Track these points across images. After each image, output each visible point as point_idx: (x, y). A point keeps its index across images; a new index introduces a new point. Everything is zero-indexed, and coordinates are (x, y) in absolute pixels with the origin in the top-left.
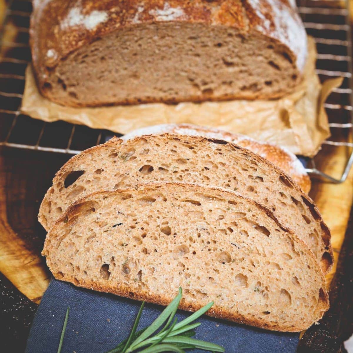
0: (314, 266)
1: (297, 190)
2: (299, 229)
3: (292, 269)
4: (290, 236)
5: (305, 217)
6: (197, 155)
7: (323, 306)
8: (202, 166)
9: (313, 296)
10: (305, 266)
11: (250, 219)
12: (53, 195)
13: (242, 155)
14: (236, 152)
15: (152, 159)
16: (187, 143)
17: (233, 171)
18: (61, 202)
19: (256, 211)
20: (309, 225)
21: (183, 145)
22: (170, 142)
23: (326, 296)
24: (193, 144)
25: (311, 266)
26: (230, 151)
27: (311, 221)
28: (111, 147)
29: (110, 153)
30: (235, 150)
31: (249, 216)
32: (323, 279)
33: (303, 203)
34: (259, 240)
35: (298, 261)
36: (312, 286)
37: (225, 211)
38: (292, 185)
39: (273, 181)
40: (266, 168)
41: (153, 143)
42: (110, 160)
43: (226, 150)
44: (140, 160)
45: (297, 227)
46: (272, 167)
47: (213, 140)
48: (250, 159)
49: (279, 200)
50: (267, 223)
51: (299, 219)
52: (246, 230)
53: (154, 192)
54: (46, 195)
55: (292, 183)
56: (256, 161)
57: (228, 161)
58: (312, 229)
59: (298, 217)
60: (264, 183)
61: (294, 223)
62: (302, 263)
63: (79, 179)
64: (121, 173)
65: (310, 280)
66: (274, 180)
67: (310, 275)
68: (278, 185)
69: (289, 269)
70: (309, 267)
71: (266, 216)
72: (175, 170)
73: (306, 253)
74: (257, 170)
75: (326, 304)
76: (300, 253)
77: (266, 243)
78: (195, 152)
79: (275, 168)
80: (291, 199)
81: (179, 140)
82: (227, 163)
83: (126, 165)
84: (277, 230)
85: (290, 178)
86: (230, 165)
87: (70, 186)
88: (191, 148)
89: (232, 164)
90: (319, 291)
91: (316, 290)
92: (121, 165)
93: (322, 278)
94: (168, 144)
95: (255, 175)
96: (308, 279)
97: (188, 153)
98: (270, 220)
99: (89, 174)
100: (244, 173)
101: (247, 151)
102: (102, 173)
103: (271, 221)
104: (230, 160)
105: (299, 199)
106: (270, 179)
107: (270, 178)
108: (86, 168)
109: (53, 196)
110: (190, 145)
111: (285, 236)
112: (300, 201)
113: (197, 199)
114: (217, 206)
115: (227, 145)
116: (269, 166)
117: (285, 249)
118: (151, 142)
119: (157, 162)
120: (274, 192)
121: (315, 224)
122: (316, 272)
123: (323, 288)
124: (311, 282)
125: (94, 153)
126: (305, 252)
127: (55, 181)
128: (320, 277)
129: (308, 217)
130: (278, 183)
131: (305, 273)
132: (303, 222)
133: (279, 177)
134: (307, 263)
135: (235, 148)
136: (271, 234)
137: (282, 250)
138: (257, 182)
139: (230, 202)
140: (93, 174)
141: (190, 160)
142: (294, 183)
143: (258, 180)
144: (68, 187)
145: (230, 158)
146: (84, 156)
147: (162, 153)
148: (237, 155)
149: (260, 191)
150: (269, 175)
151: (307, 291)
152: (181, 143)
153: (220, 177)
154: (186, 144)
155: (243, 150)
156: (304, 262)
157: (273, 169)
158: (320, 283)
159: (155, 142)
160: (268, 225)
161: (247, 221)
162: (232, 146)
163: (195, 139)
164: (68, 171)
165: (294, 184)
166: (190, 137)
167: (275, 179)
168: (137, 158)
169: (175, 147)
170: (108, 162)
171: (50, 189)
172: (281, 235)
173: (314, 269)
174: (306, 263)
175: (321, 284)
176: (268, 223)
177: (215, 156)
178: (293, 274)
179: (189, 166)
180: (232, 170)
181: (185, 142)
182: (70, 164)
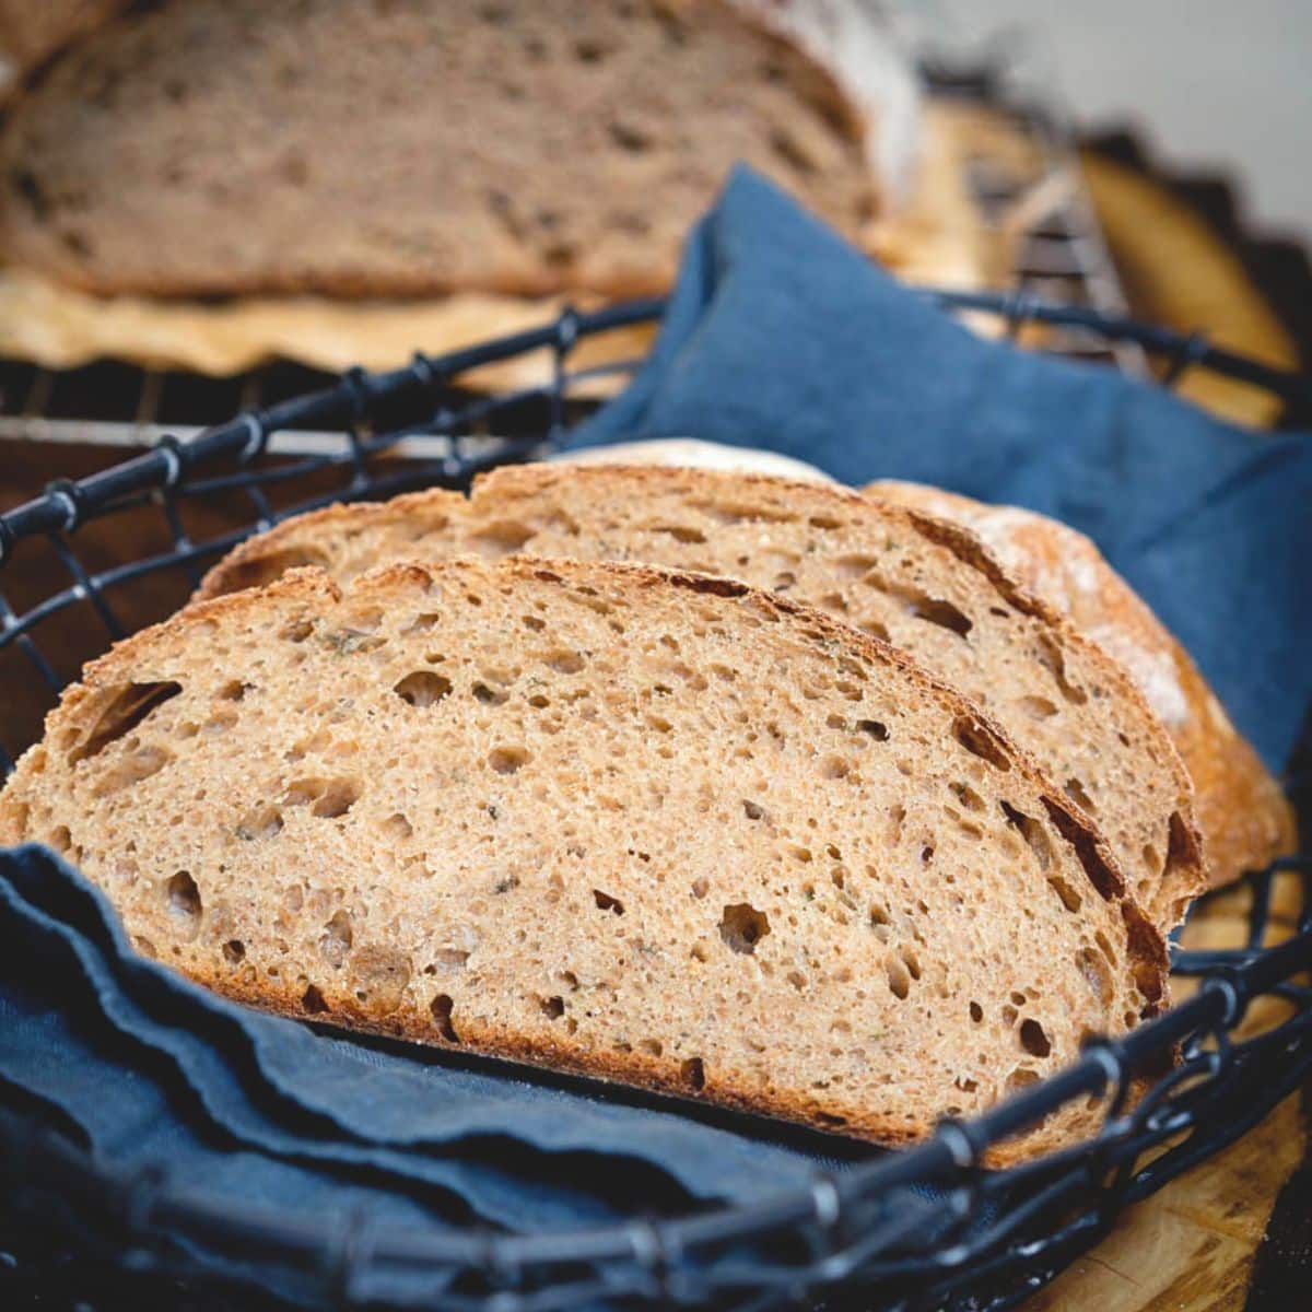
0: (1141, 734)
1: (1025, 775)
2: (1032, 927)
3: (1061, 750)
4: (1048, 630)
5: (1057, 884)
6: (625, 636)
7: (1187, 879)
8: (641, 680)
9: (1143, 844)
10: (1109, 735)
11: (894, 577)
12: (41, 776)
13: (804, 636)
14: (779, 626)
15: (448, 651)
16: (591, 592)
17: (768, 697)
18: (68, 805)
19: (912, 544)
20: (1075, 918)
21: (571, 598)
22: (522, 588)
23: (1194, 840)
24: (614, 595)
25: (1131, 736)
26: (756, 620)
27: (1084, 897)
28: (293, 597)
29: (287, 622)
30: (778, 621)
31: (888, 566)
32: (1181, 778)
33: (1047, 825)
34: (930, 652)
35: (1081, 719)
36: (1140, 810)
37: (797, 559)
38: (1003, 752)
39: (928, 737)
40: (900, 687)
41: (453, 589)
42: (283, 650)
43: (741, 617)
44: (403, 652)
45: (1025, 922)
46: (923, 683)
47: (691, 580)
48: (834, 652)
49: (950, 812)
50: (958, 588)
51: (1030, 890)
52: (880, 619)
53: (530, 504)
54: (12, 778)
55: (1004, 745)
56: (859, 661)
57: (748, 660)
58: (1089, 931)
59: (1028, 882)
60: (892, 746)
61: (1011, 903)
62: (1098, 727)
63: (153, 717)
64: (324, 698)
65: (1132, 787)
66: (933, 733)
67: (1129, 768)
68: (948, 754)
69: (1047, 753)
70: (1123, 739)
71: (953, 560)
72: (535, 693)
73: (1112, 692)
74: (865, 694)
75: (1195, 871)
76: (1088, 692)
77: (958, 665)
78: (618, 628)
79: (933, 686)
80: (1001, 810)
81: (558, 579)
82: (745, 669)
83: (345, 669)
84: (996, 612)
85: (998, 725)
86: (755, 677)
87: (115, 743)
88: (603, 610)
89: (763, 669)
90: (1167, 822)
91: (1155, 820)
92: (325, 668)
93: (1174, 774)
94: (513, 596)
95: (855, 713)
96: (1122, 783)
97: (591, 632)
98: (967, 573)
99: (193, 699)
100: (809, 707)
101: (826, 624)
102: (245, 697)
103: (972, 577)
104: (758, 656)
105: (1034, 810)
106: (912, 728)
107: (916, 726)
108: (185, 675)
109: (39, 780)
110: (600, 599)
111: (1029, 634)
112: (1037, 817)
113: (693, 520)
114: (765, 541)
115: (745, 598)
116: (910, 679)
117: (1030, 679)
118: (446, 585)
119: (467, 661)
120: (930, 783)
121: (1098, 914)
122: (1153, 757)
123: (1182, 815)
124: (1132, 793)
125: (222, 621)
126: (1105, 686)
127: (55, 723)
128: (1167, 772)
129: (1072, 883)
130: (944, 745)
131: (1108, 759)
132: (1048, 902)
133: (951, 720)
134: (1117, 725)
135: (777, 611)
136: (974, 628)
137: (1017, 686)
138: (863, 745)
139: (816, 522)
140: (211, 698)
141: (599, 658)
142: (1011, 745)
143: (865, 736)
144: (106, 748)
145: (755, 648)
146: (180, 628)
147: (488, 627)
148: (783, 637)
149: (875, 779)
150: (912, 714)
151: (1123, 828)
152: (563, 590)
153: (711, 719)
154: (584, 596)
155: (807, 620)
156: (1105, 721)
157: (929, 689)
158: (1170, 794)
159: (463, 585)
160: (963, 592)
161: (882, 588)
162: (764, 601)
163: (620, 576)
164: (109, 684)
165: (1010, 751)
166: (602, 571)
167: (935, 729)
168: (387, 645)
169: (542, 607)
170: (276, 654)
171: (32, 750)
172: (1014, 628)
173: (1143, 744)
174: (1111, 726)
175: (1173, 799)
176: (963, 587)
177: (699, 643)
178: (1066, 767)
179: (589, 680)
180: (762, 695)
181: (582, 590)
182: (122, 657)
